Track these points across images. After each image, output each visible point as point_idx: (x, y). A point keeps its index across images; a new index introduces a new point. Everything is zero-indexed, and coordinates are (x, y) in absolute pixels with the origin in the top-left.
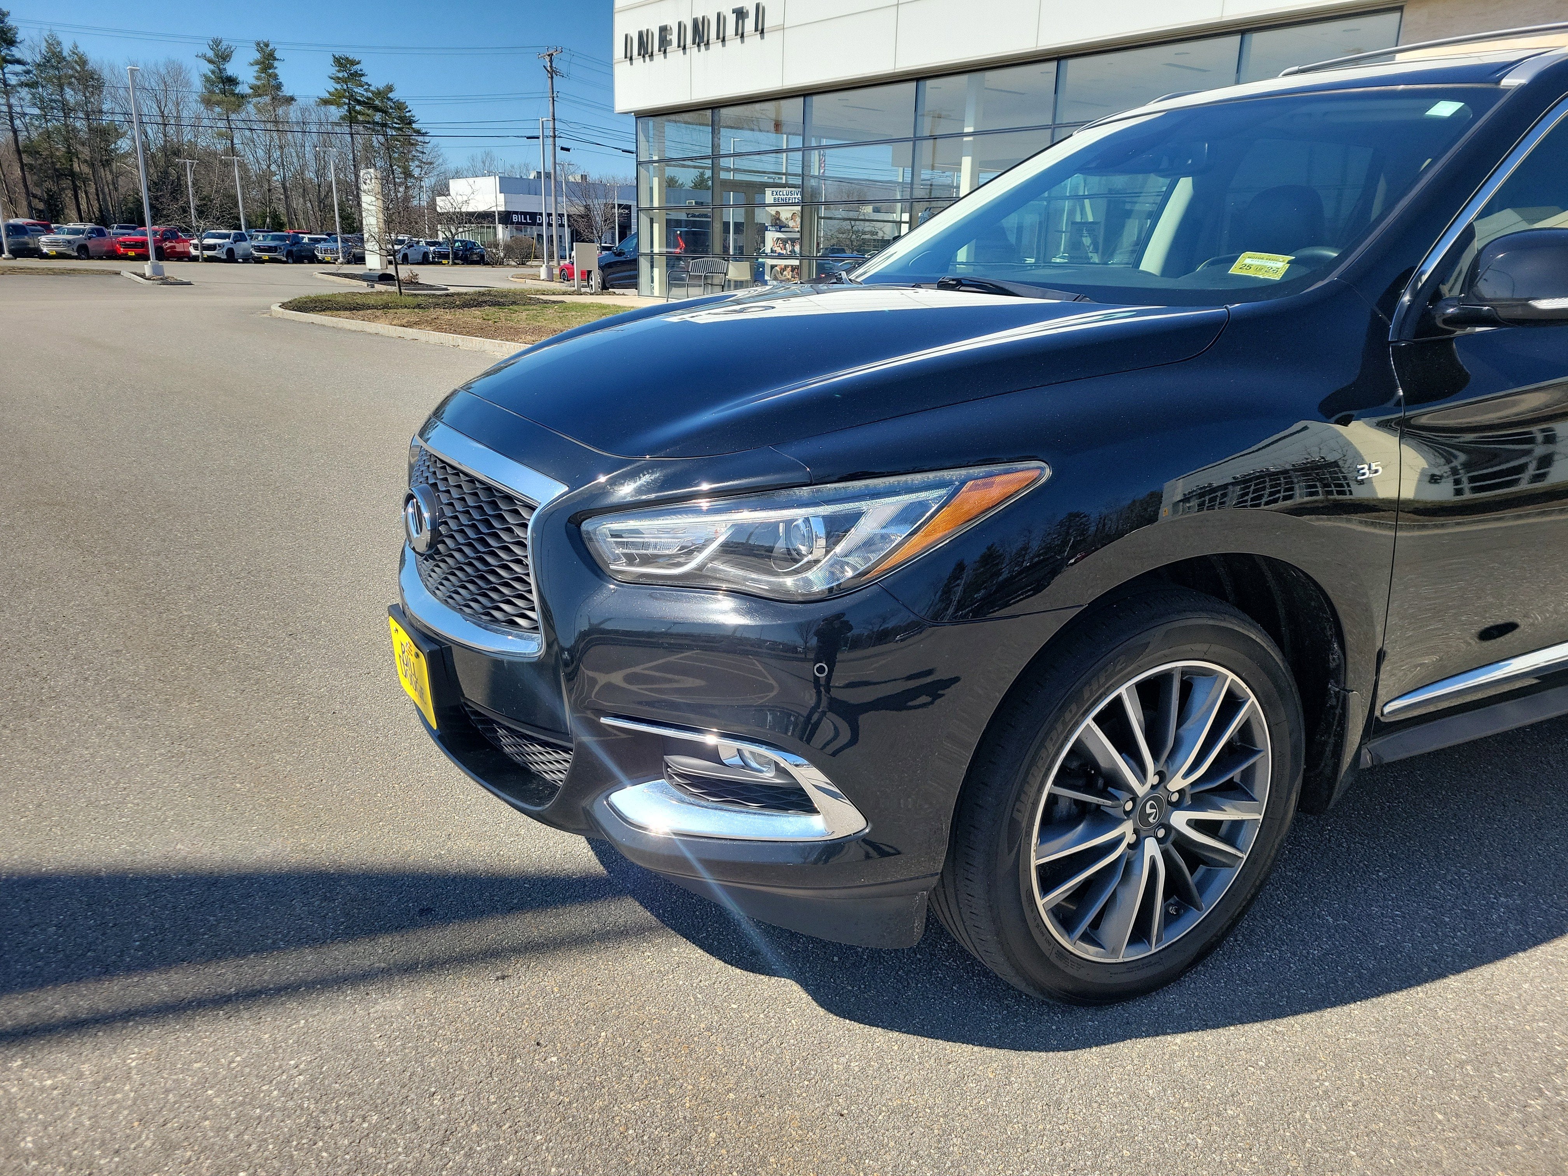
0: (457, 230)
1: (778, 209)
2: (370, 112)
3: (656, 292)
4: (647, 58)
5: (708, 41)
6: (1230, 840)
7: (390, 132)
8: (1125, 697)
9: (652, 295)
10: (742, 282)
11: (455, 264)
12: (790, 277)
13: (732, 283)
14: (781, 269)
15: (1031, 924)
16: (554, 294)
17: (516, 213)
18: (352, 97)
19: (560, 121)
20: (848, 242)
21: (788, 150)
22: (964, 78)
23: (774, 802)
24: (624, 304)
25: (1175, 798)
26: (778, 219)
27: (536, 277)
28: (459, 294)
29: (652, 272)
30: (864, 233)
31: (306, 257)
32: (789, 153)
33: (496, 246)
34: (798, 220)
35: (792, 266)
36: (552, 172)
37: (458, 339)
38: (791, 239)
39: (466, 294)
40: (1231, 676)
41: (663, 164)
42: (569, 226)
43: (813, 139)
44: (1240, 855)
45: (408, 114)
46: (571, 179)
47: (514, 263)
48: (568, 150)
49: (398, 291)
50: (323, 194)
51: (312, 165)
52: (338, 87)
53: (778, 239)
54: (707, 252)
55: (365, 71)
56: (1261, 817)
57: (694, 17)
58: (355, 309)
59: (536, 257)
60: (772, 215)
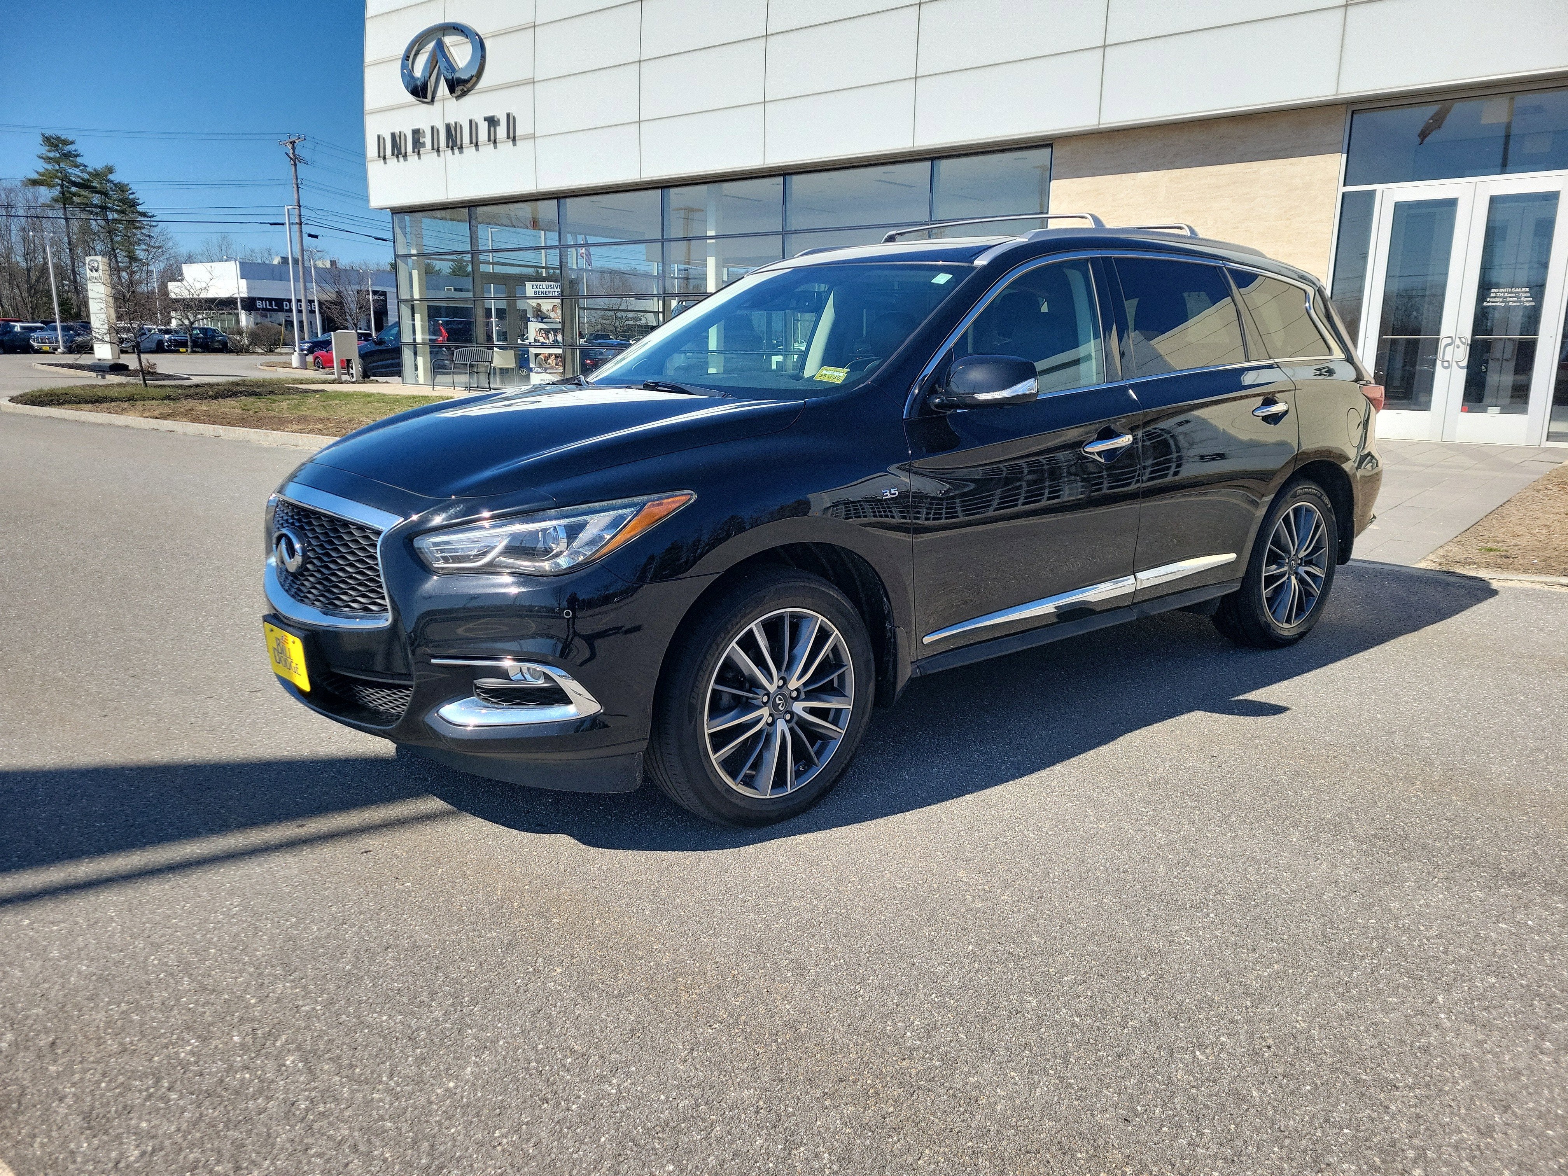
0: (195, 317)
1: (539, 301)
2: (86, 194)
3: (421, 379)
4: (401, 159)
5: (461, 145)
6: (835, 722)
7: (111, 216)
8: (755, 630)
9: (417, 383)
10: (507, 370)
11: (193, 352)
12: (554, 364)
13: (498, 371)
14: (545, 357)
15: (708, 771)
16: (313, 383)
17: (261, 299)
18: (66, 178)
19: (306, 207)
20: (612, 328)
21: (546, 248)
22: (704, 187)
23: (545, 700)
24: (390, 393)
25: (794, 694)
26: (540, 311)
27: (288, 365)
28: (210, 385)
29: (416, 360)
30: (628, 319)
31: (19, 347)
32: (548, 251)
33: (240, 332)
34: (559, 311)
35: (555, 354)
36: (300, 258)
37: (220, 430)
38: (553, 329)
39: (218, 384)
40: (821, 618)
41: (421, 258)
42: (320, 313)
43: (569, 236)
44: (840, 731)
45: (131, 197)
46: (320, 264)
47: (260, 351)
48: (316, 237)
49: (142, 382)
50: (33, 278)
51: (19, 249)
52: (49, 167)
53: (540, 329)
54: (470, 341)
55: (80, 151)
56: (851, 707)
57: (447, 122)
58: (96, 401)
59: (285, 344)
60: (533, 307)
